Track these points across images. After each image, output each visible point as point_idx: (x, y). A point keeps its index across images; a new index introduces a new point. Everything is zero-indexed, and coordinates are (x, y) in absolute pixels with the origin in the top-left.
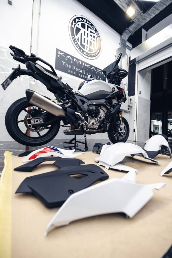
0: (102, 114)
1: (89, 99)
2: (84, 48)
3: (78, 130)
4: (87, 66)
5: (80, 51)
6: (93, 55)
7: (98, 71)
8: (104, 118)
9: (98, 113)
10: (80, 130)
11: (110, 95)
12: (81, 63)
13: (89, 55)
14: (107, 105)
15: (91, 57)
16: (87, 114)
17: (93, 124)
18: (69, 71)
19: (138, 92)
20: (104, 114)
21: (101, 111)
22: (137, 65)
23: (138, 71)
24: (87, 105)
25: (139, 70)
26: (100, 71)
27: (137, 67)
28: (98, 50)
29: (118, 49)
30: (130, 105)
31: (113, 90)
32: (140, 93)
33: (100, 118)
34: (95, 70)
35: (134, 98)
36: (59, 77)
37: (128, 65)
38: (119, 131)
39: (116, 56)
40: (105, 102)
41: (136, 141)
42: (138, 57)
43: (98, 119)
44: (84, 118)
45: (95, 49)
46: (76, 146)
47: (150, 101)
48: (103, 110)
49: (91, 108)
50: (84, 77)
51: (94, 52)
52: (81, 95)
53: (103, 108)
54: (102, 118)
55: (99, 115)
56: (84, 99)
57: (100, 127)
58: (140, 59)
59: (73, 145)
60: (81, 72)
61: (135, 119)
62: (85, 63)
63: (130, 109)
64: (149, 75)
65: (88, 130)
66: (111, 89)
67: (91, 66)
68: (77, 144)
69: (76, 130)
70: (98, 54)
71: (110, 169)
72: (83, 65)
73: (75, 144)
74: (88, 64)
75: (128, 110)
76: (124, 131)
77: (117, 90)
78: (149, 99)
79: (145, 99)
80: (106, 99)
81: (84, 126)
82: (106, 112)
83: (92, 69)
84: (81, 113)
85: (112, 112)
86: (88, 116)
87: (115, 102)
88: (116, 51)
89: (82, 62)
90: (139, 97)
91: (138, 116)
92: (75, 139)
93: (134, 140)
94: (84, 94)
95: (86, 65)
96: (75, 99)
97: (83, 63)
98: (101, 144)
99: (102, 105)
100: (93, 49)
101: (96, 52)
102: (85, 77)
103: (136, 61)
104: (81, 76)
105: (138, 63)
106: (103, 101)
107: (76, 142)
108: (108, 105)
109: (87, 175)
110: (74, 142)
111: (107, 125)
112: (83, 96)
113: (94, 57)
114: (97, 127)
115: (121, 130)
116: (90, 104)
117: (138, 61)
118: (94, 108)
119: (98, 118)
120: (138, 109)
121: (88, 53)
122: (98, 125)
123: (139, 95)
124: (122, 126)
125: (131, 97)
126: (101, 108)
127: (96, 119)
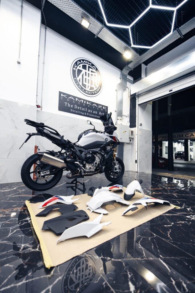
0: (97, 160)
1: (86, 149)
2: (86, 88)
3: (78, 174)
4: (89, 103)
5: (82, 91)
6: (94, 93)
7: (99, 107)
8: (99, 163)
9: (94, 159)
10: (79, 175)
11: (103, 144)
12: (82, 102)
13: (90, 93)
14: (101, 152)
15: (93, 94)
16: (85, 162)
17: (90, 168)
18: (71, 110)
19: (139, 124)
20: (99, 160)
21: (97, 158)
22: (137, 98)
23: (138, 105)
24: (85, 154)
25: (139, 103)
26: (101, 106)
27: (137, 101)
28: (99, 87)
29: (119, 84)
30: (132, 137)
31: (106, 140)
32: (141, 125)
33: (96, 163)
34: (97, 106)
35: (135, 130)
36: (62, 136)
37: (130, 98)
38: (114, 171)
39: (117, 91)
40: (99, 151)
41: (138, 172)
42: (138, 92)
43: (94, 165)
44: (82, 165)
45: (96, 87)
46: (77, 186)
47: (152, 131)
48: (98, 157)
49: (88, 156)
50: (85, 114)
51: (95, 89)
52: (80, 146)
53: (98, 155)
54: (97, 164)
55: (94, 161)
56: (82, 149)
57: (96, 170)
58: (139, 93)
59: (74, 185)
60: (83, 109)
61: (137, 151)
62: (86, 101)
63: (132, 141)
64: (150, 107)
65: (86, 173)
66: (104, 140)
67: (93, 103)
68: (77, 184)
69: (76, 175)
70: (99, 91)
71: (93, 212)
72: (85, 103)
73: (76, 184)
74: (89, 102)
75: (130, 142)
76: (118, 170)
77: (109, 139)
78: (151, 130)
79: (147, 130)
80: (100, 148)
81: (82, 172)
82: (101, 158)
83: (94, 106)
84: (79, 162)
85: (105, 158)
86: (85, 163)
87: (109, 148)
88: (117, 86)
89: (84, 100)
90: (139, 129)
91: (139, 147)
92: (76, 180)
93: (136, 171)
94: (82, 145)
95: (87, 103)
96: (75, 150)
97: (85, 102)
98: (94, 188)
99: (97, 152)
100: (95, 87)
101: (97, 89)
102: (87, 114)
103: (137, 95)
104: (83, 114)
105: (138, 97)
106: (97, 150)
107: (77, 182)
108: (103, 152)
109: (76, 219)
110: (75, 182)
111: (102, 167)
112: (81, 147)
113: (95, 94)
114: (94, 170)
115: (116, 169)
116: (87, 153)
117: (138, 95)
118: (91, 155)
119: (94, 163)
120: (139, 140)
121: (89, 91)
122: (95, 168)
123: (140, 127)
124: (117, 166)
125: (133, 129)
126: (96, 155)
127: (93, 164)
